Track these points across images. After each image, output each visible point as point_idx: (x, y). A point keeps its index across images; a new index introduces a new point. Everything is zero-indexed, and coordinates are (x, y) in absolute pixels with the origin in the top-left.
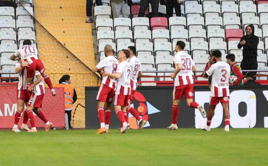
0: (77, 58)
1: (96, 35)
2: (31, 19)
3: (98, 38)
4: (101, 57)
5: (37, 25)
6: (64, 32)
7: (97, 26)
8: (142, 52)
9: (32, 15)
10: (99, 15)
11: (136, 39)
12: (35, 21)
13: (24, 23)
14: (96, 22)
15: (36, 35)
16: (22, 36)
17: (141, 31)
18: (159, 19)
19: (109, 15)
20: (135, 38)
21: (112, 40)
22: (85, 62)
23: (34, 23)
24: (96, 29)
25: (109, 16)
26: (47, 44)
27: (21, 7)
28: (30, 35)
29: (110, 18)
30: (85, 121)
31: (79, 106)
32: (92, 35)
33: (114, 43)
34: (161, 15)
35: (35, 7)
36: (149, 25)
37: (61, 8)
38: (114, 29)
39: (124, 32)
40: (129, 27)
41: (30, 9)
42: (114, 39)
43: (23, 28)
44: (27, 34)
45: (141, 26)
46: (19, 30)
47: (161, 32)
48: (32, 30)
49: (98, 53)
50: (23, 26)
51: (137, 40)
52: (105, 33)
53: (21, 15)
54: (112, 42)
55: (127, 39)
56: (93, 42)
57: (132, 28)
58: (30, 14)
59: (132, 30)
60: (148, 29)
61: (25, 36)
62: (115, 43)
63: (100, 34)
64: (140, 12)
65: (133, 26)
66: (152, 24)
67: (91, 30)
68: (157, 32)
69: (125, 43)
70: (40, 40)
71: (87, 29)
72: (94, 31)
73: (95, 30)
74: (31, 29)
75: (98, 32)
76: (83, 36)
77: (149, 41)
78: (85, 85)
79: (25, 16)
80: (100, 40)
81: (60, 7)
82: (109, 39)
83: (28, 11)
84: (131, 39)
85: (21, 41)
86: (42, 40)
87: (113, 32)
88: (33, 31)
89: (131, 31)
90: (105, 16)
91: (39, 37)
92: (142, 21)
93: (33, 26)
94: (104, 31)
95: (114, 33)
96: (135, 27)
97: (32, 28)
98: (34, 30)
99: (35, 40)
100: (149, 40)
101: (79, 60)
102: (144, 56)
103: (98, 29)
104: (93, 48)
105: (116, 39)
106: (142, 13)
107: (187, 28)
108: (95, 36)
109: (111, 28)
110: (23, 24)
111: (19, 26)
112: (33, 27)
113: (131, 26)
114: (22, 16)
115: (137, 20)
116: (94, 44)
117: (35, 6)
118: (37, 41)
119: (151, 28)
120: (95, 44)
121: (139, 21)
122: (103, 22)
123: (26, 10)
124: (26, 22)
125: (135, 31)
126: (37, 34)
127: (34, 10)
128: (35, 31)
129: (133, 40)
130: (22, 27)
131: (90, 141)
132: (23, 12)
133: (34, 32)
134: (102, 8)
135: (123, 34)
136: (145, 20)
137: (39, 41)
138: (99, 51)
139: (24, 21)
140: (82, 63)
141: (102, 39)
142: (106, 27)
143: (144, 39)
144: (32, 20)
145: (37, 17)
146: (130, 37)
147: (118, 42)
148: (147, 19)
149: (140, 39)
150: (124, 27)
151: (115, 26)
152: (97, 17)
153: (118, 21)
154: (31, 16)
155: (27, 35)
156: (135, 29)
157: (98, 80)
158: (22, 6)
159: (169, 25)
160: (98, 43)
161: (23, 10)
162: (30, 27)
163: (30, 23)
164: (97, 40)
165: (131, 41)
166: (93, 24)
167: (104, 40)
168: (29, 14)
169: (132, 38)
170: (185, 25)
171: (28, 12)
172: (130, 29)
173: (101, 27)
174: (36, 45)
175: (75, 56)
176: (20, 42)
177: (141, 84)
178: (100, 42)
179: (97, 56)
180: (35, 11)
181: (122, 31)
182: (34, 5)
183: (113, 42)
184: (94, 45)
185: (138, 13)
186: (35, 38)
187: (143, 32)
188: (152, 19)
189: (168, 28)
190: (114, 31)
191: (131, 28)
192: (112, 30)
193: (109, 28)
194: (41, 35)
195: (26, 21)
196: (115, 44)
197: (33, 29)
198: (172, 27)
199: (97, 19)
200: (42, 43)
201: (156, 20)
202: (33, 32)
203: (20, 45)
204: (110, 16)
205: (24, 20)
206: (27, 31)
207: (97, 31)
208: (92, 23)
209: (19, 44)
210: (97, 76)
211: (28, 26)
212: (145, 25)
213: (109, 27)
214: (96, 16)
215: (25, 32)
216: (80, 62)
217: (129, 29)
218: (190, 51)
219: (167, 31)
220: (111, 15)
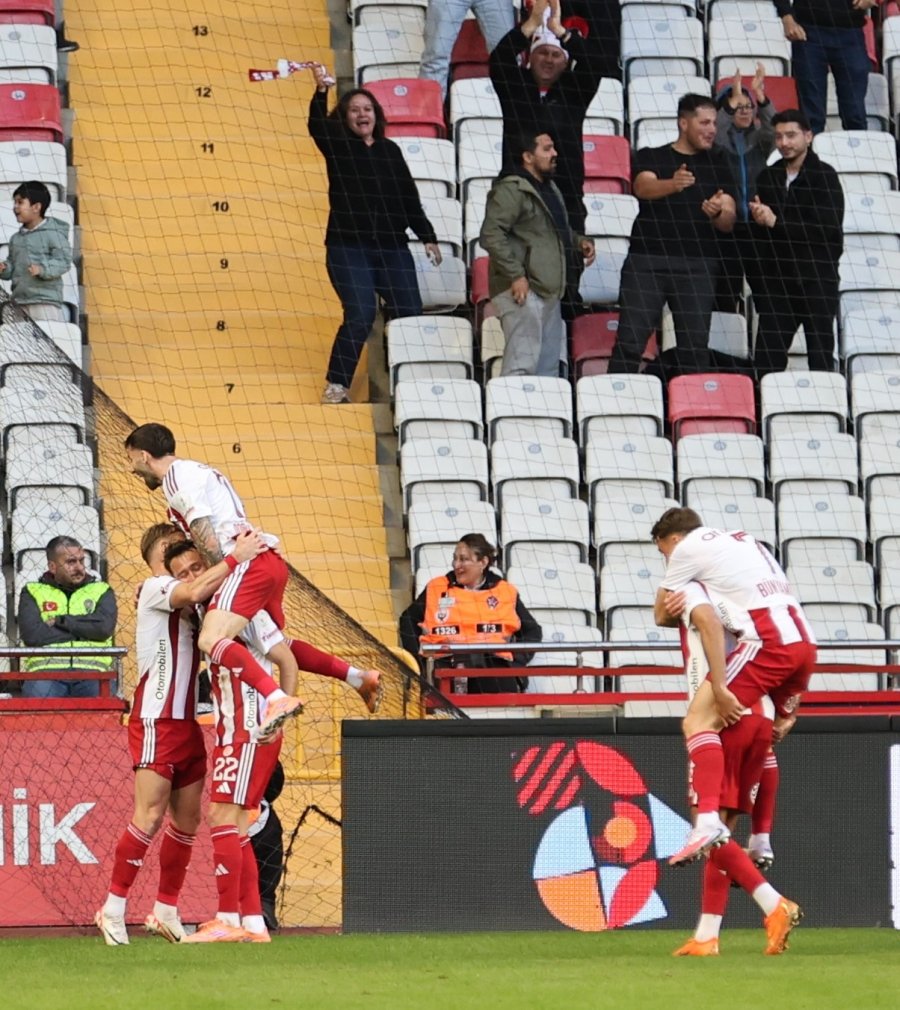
0: (303, 578)
1: (399, 463)
2: (74, 381)
3: (406, 480)
4: (420, 571)
5: (104, 415)
6: (236, 449)
7: (401, 415)
8: (627, 547)
9: (79, 363)
10: (409, 363)
11: (597, 481)
12: (91, 394)
13: (36, 403)
14: (398, 398)
15: (96, 464)
16: (26, 470)
17: (620, 441)
18: (711, 382)
19: (463, 363)
20: (592, 475)
21: (475, 489)
22: (340, 598)
23: (88, 402)
24: (396, 434)
25: (462, 370)
26: (154, 510)
27: (23, 325)
28: (67, 465)
29: (469, 377)
30: (344, 889)
31: (312, 816)
32: (378, 463)
33: (487, 504)
34: (722, 363)
35: (90, 325)
36: (660, 414)
37: (221, 326)
38: (486, 432)
39: (536, 449)
40: (564, 421)
41: (67, 337)
42: (484, 480)
43: (32, 428)
44: (53, 456)
45: (618, 421)
46: (11, 440)
47: (720, 446)
48: (74, 439)
49: (408, 550)
50: (32, 417)
51: (600, 490)
52: (444, 452)
53: (22, 364)
54: (478, 497)
55: (553, 483)
56: (381, 498)
57: (576, 430)
58: (67, 358)
59: (576, 438)
60: (658, 434)
61: (43, 467)
62: (491, 501)
63: (418, 458)
64: (615, 349)
65: (581, 417)
66: (678, 410)
67: (373, 436)
68: (700, 450)
69: (542, 502)
70: (115, 486)
71: (354, 435)
72: (386, 443)
73: (389, 440)
74: (71, 431)
75: (407, 450)
76: (330, 471)
77: (663, 492)
78: (341, 714)
79: (42, 369)
80: (415, 489)
81: (215, 325)
82: (464, 485)
83: (58, 343)
84: (570, 481)
85: (19, 492)
86: (126, 487)
87: (480, 447)
88: (79, 441)
89: (572, 444)
90: (443, 367)
91: (115, 476)
92: (626, 392)
93: (82, 416)
94: (438, 443)
95: (485, 455)
96: (592, 425)
97: (76, 427)
98: (87, 438)
99: (90, 486)
100: (662, 486)
101: (313, 588)
102: (637, 566)
103: (408, 435)
104: (384, 529)
105: (494, 483)
106: (629, 356)
107: (850, 426)
108: (393, 468)
109: (469, 429)
110: (33, 408)
111: (14, 416)
112: (81, 422)
113: (569, 418)
114: (26, 368)
115: (601, 390)
116: (384, 505)
117: (91, 318)
118: (101, 493)
119: (670, 429)
120: (391, 506)
121: (611, 391)
122: (434, 397)
123: (45, 337)
124: (46, 401)
125: (590, 445)
126: (101, 461)
127: (85, 341)
128: (93, 445)
129: (583, 486)
130: (26, 425)
131: (365, 993)
132: (35, 351)
133: (87, 448)
134: (425, 328)
135: (530, 456)
136: (643, 391)
137: (111, 493)
138: (414, 542)
139: (39, 394)
140: (327, 601)
141: (427, 485)
142: (448, 425)
143: (637, 484)
144: (78, 390)
145: (100, 374)
146: (568, 476)
147: (505, 498)
148: (654, 383)
149: (618, 483)
150: (537, 422)
151: (490, 417)
152: (402, 371)
153: (506, 392)
154: (72, 367)
155: (50, 461)
156: (591, 434)
157: (408, 686)
158: (27, 318)
159: (764, 415)
160: (409, 504)
161: (33, 339)
162: (66, 424)
163: (67, 403)
164: (404, 486)
165: (573, 495)
166: (382, 408)
167: (438, 487)
168: (64, 361)
169: (576, 478)
170: (844, 412)
171: (57, 347)
172: (566, 435)
173: (423, 424)
174: (95, 512)
175: (294, 566)
176: (18, 500)
177: (622, 706)
178: (414, 497)
179: (400, 567)
180: (92, 345)
181: (526, 446)
182: (86, 312)
183: (482, 499)
184: (387, 512)
185: (608, 352)
186: (95, 480)
187: (629, 449)
188: (679, 383)
189: (757, 425)
190: (486, 442)
191: (571, 427)
192: (476, 437)
193: (459, 425)
194: (121, 464)
195: (44, 393)
196: (491, 510)
197: (84, 435)
198: (775, 424)
199: (401, 386)
200: (129, 501)
201: (699, 390)
202: (80, 447)
203: (15, 513)
204: (467, 367)
205: (39, 386)
206: (53, 443)
207: (403, 442)
208: (377, 405)
209: (14, 507)
210: (404, 667)
211: (56, 420)
212: (641, 413)
213: (462, 421)
214: (397, 367)
215: (39, 450)
216: (316, 599)
217: (560, 432)
218: (869, 545)
219: (754, 444)
220: (470, 363)
